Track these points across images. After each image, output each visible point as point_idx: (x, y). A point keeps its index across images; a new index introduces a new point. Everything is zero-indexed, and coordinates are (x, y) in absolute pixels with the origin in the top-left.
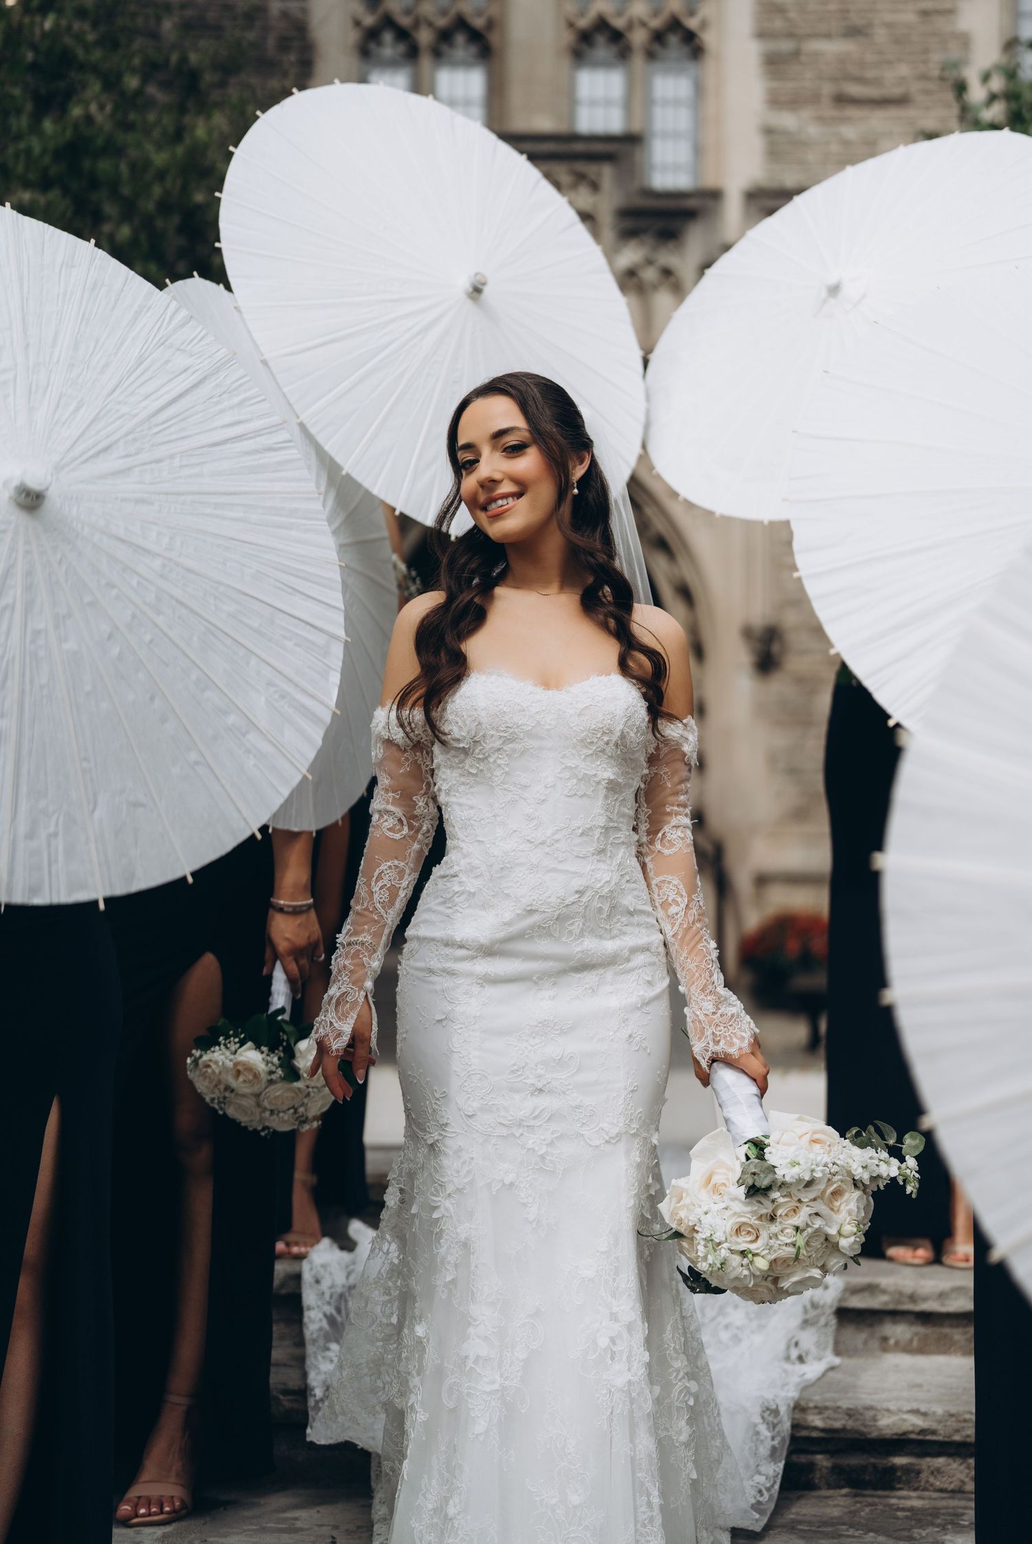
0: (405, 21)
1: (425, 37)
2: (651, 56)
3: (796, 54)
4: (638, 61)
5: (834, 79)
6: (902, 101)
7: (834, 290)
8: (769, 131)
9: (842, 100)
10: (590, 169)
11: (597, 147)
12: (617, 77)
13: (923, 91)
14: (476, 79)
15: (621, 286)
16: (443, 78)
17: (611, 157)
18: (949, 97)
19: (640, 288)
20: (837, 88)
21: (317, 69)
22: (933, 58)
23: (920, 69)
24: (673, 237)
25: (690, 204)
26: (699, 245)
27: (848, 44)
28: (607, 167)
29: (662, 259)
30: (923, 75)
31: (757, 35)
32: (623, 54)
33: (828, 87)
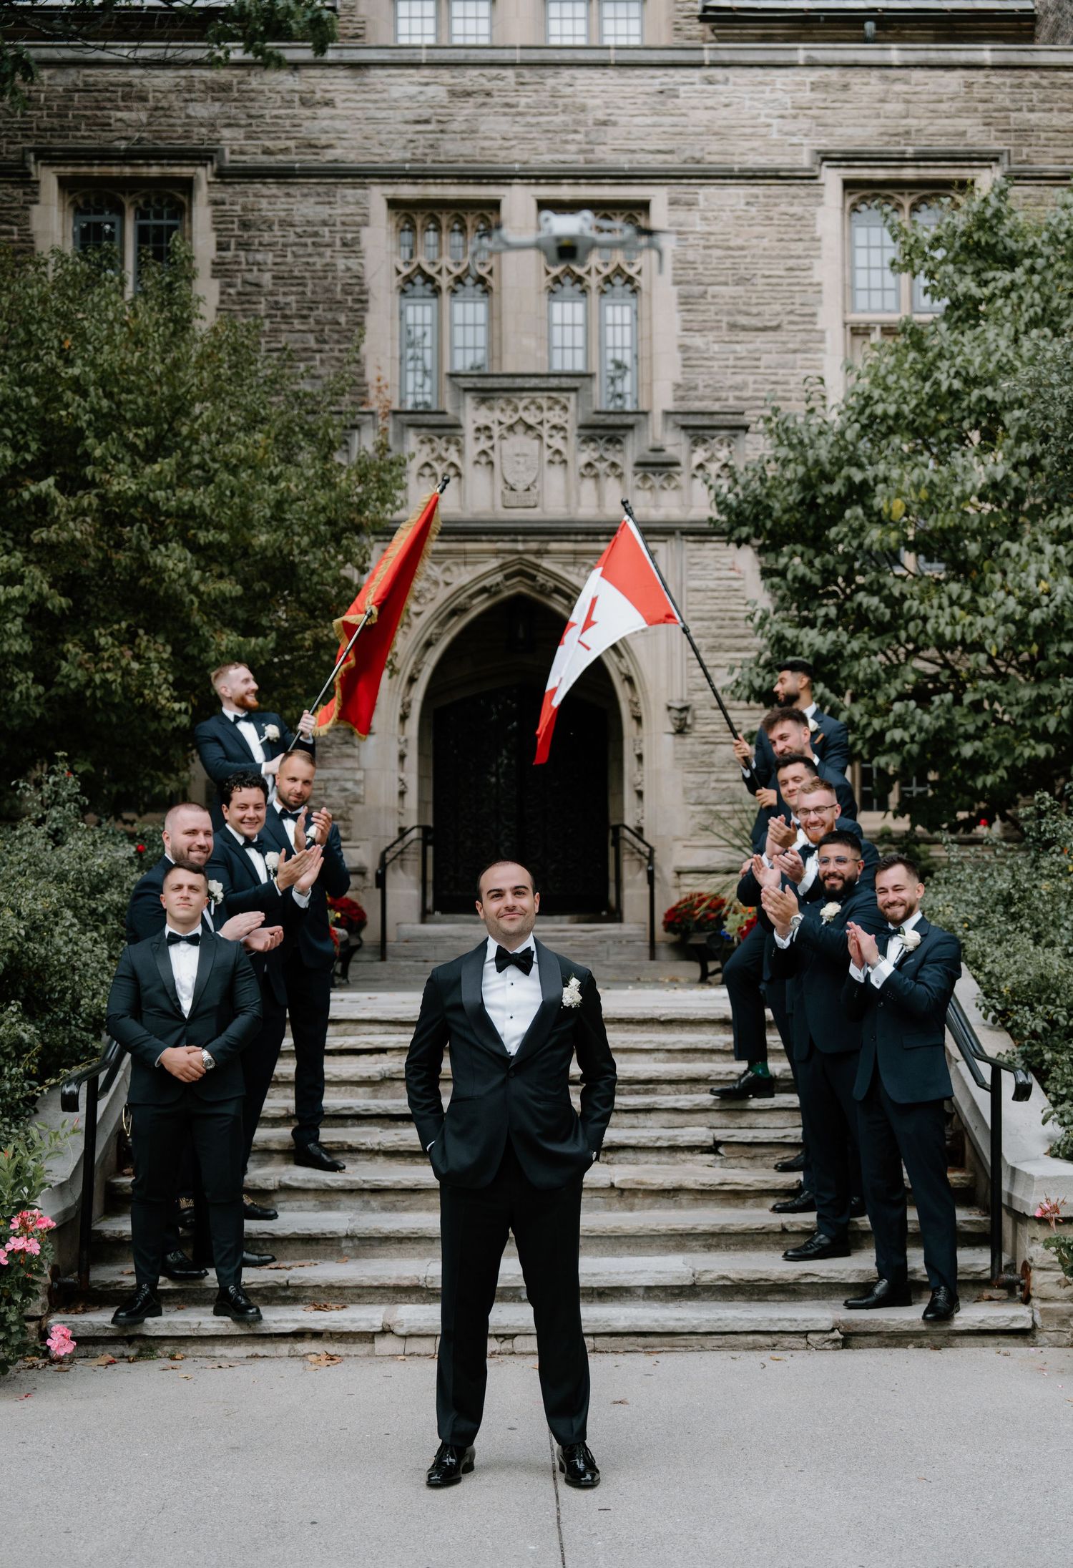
0: (431, 271)
1: (444, 281)
2: (603, 292)
3: (703, 295)
4: (594, 296)
5: (729, 313)
6: (777, 328)
8: (684, 348)
9: (733, 327)
10: (561, 397)
11: (566, 382)
12: (579, 307)
13: (791, 323)
14: (481, 308)
15: (583, 476)
16: (458, 307)
17: (575, 390)
18: (809, 327)
19: (596, 476)
20: (731, 319)
21: (371, 305)
22: (798, 300)
23: (789, 308)
24: (619, 442)
25: (629, 420)
26: (633, 449)
27: (740, 290)
28: (573, 396)
29: (611, 456)
30: (791, 312)
31: (677, 283)
32: (583, 292)
33: (725, 319)
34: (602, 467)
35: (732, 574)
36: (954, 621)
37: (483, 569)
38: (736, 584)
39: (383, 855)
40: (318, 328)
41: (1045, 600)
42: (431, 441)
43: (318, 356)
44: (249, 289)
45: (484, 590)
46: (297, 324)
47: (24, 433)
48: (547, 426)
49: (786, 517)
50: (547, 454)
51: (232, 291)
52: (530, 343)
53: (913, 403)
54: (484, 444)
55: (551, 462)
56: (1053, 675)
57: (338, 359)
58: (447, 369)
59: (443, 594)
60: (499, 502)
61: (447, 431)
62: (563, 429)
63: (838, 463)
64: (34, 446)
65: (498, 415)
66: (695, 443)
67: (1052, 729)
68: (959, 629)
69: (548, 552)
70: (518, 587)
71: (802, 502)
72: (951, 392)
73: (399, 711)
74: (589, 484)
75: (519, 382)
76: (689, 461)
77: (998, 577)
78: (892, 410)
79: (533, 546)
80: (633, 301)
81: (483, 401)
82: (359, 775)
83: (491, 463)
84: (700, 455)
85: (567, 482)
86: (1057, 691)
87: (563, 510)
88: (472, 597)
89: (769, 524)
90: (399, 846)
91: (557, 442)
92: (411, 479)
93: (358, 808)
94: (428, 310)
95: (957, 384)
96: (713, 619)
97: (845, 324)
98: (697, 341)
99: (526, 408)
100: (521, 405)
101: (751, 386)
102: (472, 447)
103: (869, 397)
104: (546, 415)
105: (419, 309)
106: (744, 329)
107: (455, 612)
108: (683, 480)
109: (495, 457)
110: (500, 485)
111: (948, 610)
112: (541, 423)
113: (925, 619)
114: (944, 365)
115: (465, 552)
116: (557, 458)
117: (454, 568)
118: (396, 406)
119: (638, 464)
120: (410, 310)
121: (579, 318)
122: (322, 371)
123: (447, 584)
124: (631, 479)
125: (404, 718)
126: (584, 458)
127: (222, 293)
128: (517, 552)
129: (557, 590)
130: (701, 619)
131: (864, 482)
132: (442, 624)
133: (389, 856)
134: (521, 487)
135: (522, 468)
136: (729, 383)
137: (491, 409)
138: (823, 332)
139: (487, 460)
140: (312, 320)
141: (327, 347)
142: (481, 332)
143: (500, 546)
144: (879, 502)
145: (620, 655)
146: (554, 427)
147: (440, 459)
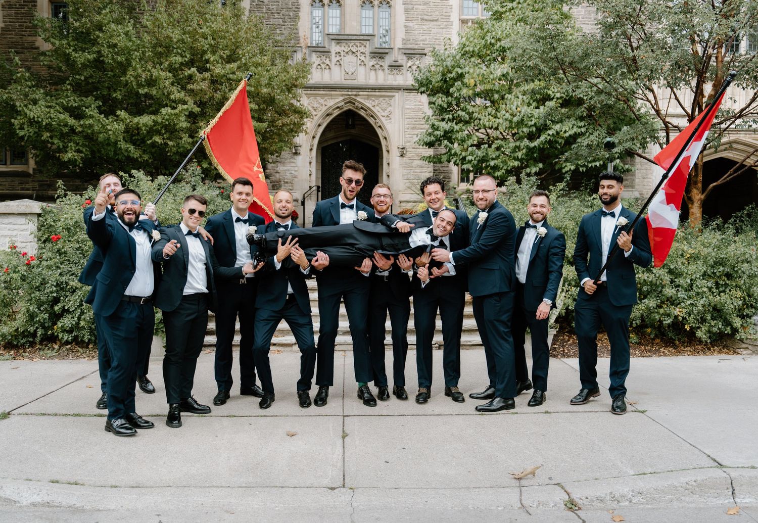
1: (326, 2)
2: (379, 7)
3: (413, 8)
4: (376, 8)
5: (421, 15)
6: (437, 20)
8: (406, 26)
9: (422, 19)
11: (366, 38)
12: (371, 12)
13: (442, 19)
14: (338, 11)
15: (371, 69)
16: (331, 11)
17: (369, 40)
18: (447, 20)
19: (375, 70)
20: (422, 17)
21: (301, 10)
22: (444, 11)
23: (441, 13)
24: (383, 58)
25: (387, 51)
26: (388, 60)
27: (425, 7)
28: (368, 42)
29: (380, 63)
30: (442, 15)
31: (404, 4)
32: (373, 6)
33: (420, 17)
34: (377, 67)
35: (420, 103)
36: (489, 120)
37: (337, 100)
38: (421, 107)
39: (304, 195)
40: (283, 17)
41: (518, 114)
42: (320, 57)
43: (283, 27)
44: (260, 3)
45: (338, 107)
46: (276, 16)
47: (185, 52)
48: (359, 52)
49: (437, 84)
50: (359, 62)
51: (254, 4)
52: (354, 24)
53: (479, 47)
54: (338, 58)
55: (360, 65)
56: (521, 139)
57: (290, 28)
58: (327, 32)
59: (324, 108)
60: (343, 78)
61: (326, 53)
62: (364, 53)
63: (453, 67)
64: (188, 56)
65: (343, 48)
66: (408, 59)
67: (520, 158)
68: (491, 123)
69: (359, 95)
70: (349, 107)
71: (442, 80)
72: (491, 44)
73: (310, 148)
74: (373, 73)
75: (350, 37)
76: (406, 65)
77: (504, 106)
78: (471, 49)
79: (354, 93)
80: (389, 10)
81: (338, 43)
82: (296, 169)
83: (340, 65)
84: (410, 63)
85: (366, 71)
86: (521, 144)
87: (364, 81)
88: (334, 110)
89: (431, 87)
90: (309, 192)
91: (363, 58)
92: (313, 70)
93: (296, 179)
94: (320, 11)
95: (493, 41)
96: (413, 118)
97: (460, 19)
98: (410, 24)
99: (352, 46)
100: (351, 45)
101: (428, 40)
102: (334, 59)
103: (465, 45)
104: (359, 49)
105: (317, 11)
106: (426, 20)
107: (328, 115)
108: (404, 71)
109: (342, 63)
110: (343, 72)
111: (487, 117)
112: (357, 51)
113: (480, 120)
114: (489, 34)
115: (332, 95)
116: (362, 63)
117: (328, 100)
118: (309, 45)
119: (390, 66)
120: (314, 11)
121: (371, 16)
122: (284, 32)
123: (326, 105)
124: (387, 71)
125: (311, 150)
126: (371, 63)
127: (251, 4)
128: (349, 95)
129: (362, 108)
130: (409, 118)
131: (462, 74)
132: (324, 119)
133: (306, 195)
134: (350, 73)
135: (351, 66)
136: (421, 39)
137: (341, 46)
138: (452, 22)
139: (339, 64)
140: (281, 14)
141: (286, 24)
142: (338, 19)
143: (343, 93)
144: (466, 80)
145: (383, 130)
146: (362, 53)
147: (324, 63)
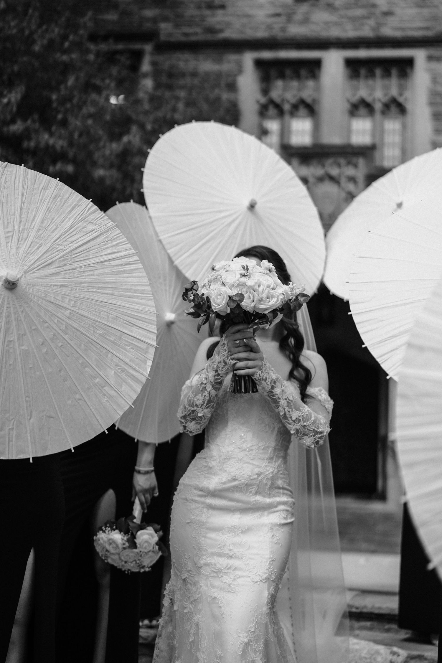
0: (278, 101)
1: (287, 107)
2: (382, 112)
4: (378, 115)
7: (400, 205)
10: (354, 159)
12: (369, 122)
14: (309, 123)
16: (295, 122)
17: (363, 153)
32: (372, 113)
48: (344, 177)
50: (343, 195)
55: (345, 200)
62: (353, 178)
65: (313, 171)
80: (402, 118)
91: (349, 187)
99: (331, 166)
100: (328, 164)
104: (343, 169)
105: (272, 122)
112: (340, 175)
120: (266, 122)
134: (325, 215)
135: (326, 203)
146: (348, 177)
